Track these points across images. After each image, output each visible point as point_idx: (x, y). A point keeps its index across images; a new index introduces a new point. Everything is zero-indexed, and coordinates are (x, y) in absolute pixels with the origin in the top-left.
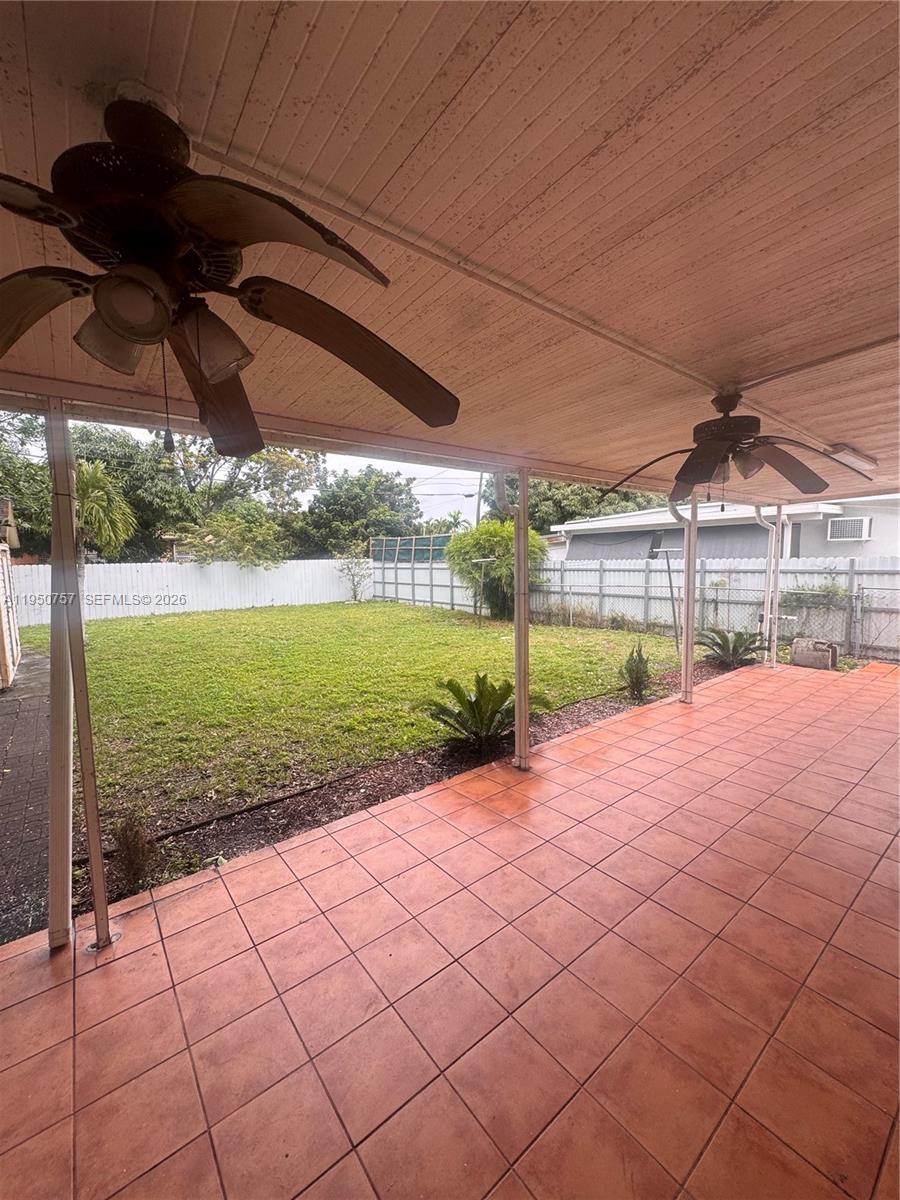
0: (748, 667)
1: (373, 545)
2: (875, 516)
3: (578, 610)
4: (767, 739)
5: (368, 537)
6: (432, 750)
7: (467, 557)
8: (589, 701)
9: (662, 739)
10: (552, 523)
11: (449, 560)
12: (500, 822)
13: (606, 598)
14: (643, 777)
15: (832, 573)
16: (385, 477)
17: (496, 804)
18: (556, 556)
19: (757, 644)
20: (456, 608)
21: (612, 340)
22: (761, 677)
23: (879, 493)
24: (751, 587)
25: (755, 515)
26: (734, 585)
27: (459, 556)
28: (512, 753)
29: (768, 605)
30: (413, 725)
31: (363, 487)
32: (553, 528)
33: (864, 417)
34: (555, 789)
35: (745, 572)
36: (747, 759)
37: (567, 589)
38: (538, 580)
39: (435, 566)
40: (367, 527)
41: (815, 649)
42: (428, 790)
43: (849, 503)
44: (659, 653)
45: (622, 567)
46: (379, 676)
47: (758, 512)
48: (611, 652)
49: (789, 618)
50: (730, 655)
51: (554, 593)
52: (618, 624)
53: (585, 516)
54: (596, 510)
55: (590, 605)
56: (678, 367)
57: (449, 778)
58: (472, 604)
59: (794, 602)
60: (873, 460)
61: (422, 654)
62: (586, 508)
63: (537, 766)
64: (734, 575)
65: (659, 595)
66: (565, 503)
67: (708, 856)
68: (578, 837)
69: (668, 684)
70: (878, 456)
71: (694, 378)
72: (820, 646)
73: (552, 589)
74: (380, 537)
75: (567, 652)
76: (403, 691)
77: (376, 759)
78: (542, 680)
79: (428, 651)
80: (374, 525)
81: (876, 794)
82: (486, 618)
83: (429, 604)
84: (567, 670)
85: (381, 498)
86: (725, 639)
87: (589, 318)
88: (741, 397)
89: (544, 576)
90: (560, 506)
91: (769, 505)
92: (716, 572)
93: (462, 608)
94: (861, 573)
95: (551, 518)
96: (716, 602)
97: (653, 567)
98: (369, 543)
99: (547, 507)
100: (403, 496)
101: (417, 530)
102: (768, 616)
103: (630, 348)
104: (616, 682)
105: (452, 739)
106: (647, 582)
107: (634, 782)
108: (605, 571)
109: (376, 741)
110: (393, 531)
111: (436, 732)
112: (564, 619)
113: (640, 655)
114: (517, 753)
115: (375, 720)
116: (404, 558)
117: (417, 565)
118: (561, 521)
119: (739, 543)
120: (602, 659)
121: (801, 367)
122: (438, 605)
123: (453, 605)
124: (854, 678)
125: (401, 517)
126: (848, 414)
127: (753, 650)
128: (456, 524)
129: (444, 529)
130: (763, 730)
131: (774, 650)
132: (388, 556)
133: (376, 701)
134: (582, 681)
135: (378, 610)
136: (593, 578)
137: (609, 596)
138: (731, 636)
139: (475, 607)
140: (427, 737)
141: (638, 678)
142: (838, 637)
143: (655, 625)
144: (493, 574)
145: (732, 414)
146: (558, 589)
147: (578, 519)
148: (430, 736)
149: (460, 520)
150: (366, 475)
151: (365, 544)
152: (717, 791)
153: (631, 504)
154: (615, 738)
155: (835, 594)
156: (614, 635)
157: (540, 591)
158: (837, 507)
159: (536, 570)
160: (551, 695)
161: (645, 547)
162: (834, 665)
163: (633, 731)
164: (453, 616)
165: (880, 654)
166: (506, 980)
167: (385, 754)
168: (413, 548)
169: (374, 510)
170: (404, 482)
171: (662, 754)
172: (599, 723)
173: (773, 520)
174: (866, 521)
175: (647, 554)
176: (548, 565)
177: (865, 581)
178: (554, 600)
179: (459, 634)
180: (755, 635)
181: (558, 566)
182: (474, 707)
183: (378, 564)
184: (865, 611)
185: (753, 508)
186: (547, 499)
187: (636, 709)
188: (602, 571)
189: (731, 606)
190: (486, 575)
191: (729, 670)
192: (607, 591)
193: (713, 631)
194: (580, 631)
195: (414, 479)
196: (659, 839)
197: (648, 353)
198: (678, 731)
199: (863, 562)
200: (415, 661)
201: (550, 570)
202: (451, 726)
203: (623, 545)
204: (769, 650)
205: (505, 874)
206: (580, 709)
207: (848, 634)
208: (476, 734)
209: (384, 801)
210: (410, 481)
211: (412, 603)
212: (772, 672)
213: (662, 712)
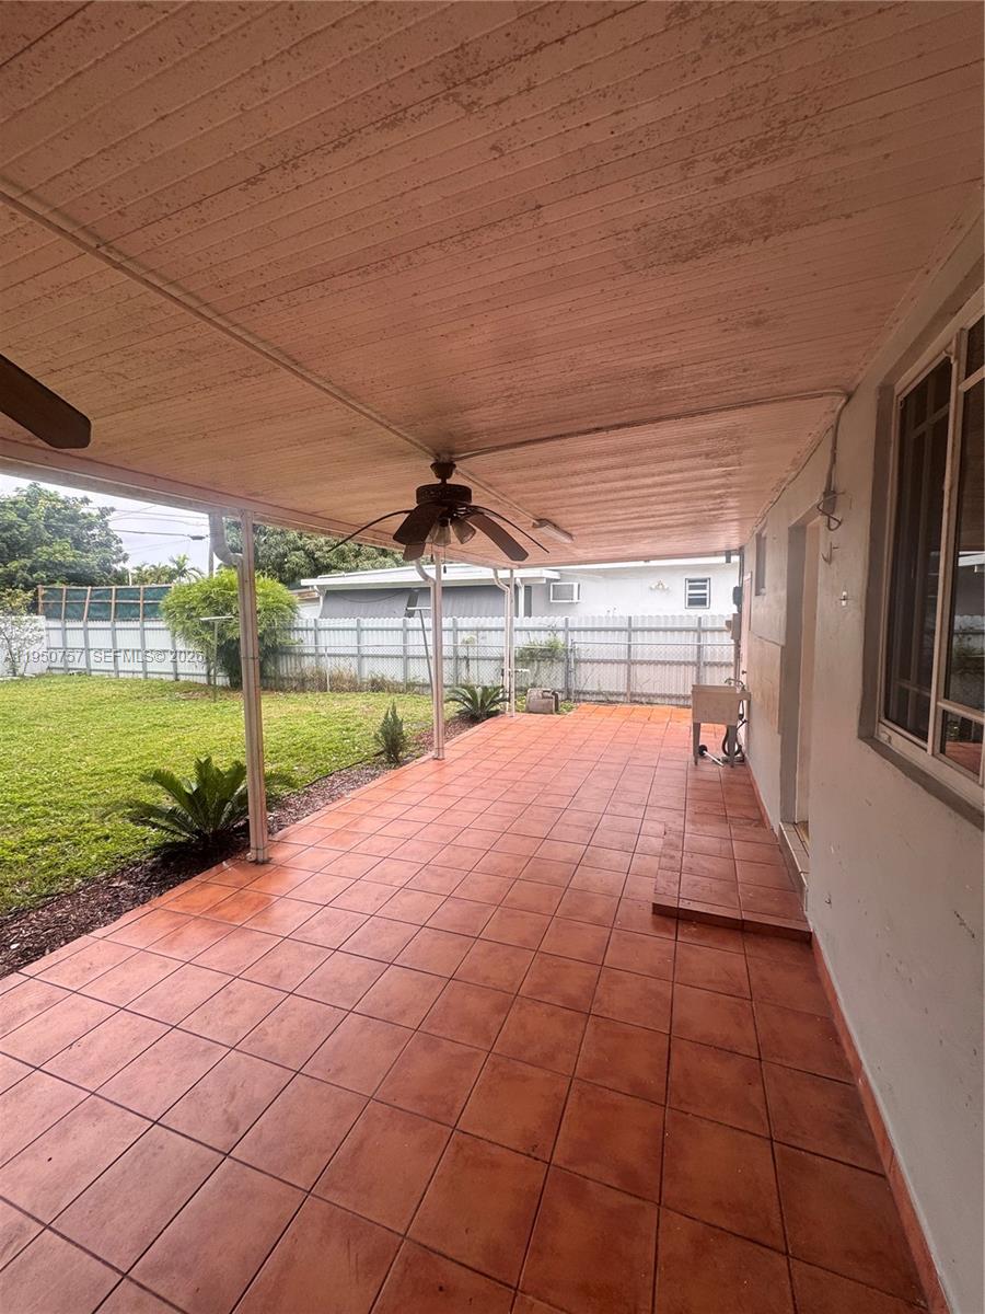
0: (494, 718)
1: (44, 597)
2: (581, 581)
3: (336, 673)
4: (504, 782)
5: (35, 585)
6: (136, 864)
7: (194, 614)
8: (344, 771)
9: (414, 799)
10: (304, 577)
11: (168, 618)
12: (229, 929)
13: (365, 659)
14: (394, 842)
15: (554, 630)
16: (63, 502)
17: (223, 911)
18: (308, 614)
19: (501, 696)
20: (182, 678)
21: (319, 386)
22: (503, 726)
23: (580, 563)
24: (496, 644)
25: (493, 577)
26: (482, 642)
27: (181, 613)
28: (248, 847)
29: (506, 660)
30: (107, 838)
31: (23, 514)
32: (304, 582)
33: (555, 499)
34: (301, 876)
35: (490, 630)
36: (488, 803)
37: (322, 651)
38: (288, 642)
39: (148, 625)
40: (32, 570)
41: (543, 697)
42: (125, 919)
43: (566, 570)
44: (415, 713)
45: (380, 626)
46: (55, 780)
47: (496, 574)
48: (369, 716)
49: (524, 670)
50: (479, 709)
51: (308, 655)
52: (378, 686)
53: (341, 569)
54: (354, 565)
55: (347, 667)
56: (394, 428)
57: (161, 895)
58: (204, 672)
59: (529, 656)
60: (570, 535)
61: (128, 742)
62: (342, 562)
63: (279, 855)
64: (481, 633)
65: (417, 654)
66: (318, 554)
67: (448, 905)
68: (320, 923)
69: (424, 743)
70: (574, 533)
71: (410, 441)
72: (546, 694)
73: (306, 651)
74: (57, 586)
75: (322, 720)
76: (94, 794)
77: (41, 897)
78: (291, 756)
79: (137, 737)
80: (44, 567)
81: (579, 814)
82: (224, 688)
83: (141, 676)
84: (321, 741)
85: (59, 532)
86: (473, 694)
87: (288, 357)
88: (455, 466)
89: (295, 636)
90: (313, 558)
91: (505, 568)
92: (466, 630)
93: (192, 679)
94: (572, 630)
95: (303, 571)
96: (467, 659)
97: (410, 626)
98: (36, 593)
99: (297, 558)
100: (96, 531)
101: (120, 578)
102: (507, 670)
103: (340, 399)
104: (374, 748)
105: (166, 845)
106: (405, 641)
107: (385, 849)
108: (362, 630)
109: (44, 871)
110: (79, 579)
111: (144, 840)
112: (321, 683)
113: (394, 716)
114: (252, 845)
115: (43, 842)
116: (98, 614)
117: (119, 625)
118: (314, 575)
119: (486, 602)
120: (360, 725)
121: (498, 448)
122: (156, 676)
123: (177, 674)
124: (570, 718)
125: (92, 560)
126: (544, 494)
127: (497, 702)
128: (181, 572)
129: (165, 578)
130: (502, 775)
131: (513, 700)
132: (70, 612)
133: (47, 814)
134: (337, 751)
135: (56, 687)
136: (350, 638)
137: (368, 656)
138: (479, 691)
139: (208, 674)
140: (129, 850)
141: (393, 740)
142: (560, 686)
143: (414, 685)
144: (229, 635)
145: (448, 481)
146: (312, 651)
147: (334, 573)
148: (135, 848)
149: (187, 567)
150: (28, 496)
151: (30, 594)
152: (461, 840)
153: (389, 560)
154: (368, 807)
155: (557, 648)
156: (373, 698)
157: (291, 654)
158: (556, 573)
159: (285, 629)
160: (300, 772)
161: (401, 605)
162: (557, 709)
163: (386, 796)
164: (177, 689)
165: (588, 697)
166: (225, 1117)
167: (59, 887)
168: (113, 602)
169: (45, 548)
170: (96, 513)
171: (416, 813)
172: (352, 794)
173: (507, 582)
174: (576, 585)
175: (404, 612)
176: (300, 623)
177: (575, 636)
178: (308, 662)
179: (185, 711)
180: (498, 688)
181: (311, 625)
182: (194, 801)
183: (53, 624)
184: (577, 661)
185: (491, 571)
186: (298, 549)
187: (392, 773)
188: (360, 630)
189: (481, 662)
190: (221, 636)
191: (478, 723)
192: (365, 651)
193: (464, 687)
194: (338, 696)
195: (113, 510)
196: (405, 900)
197: (360, 407)
198: (430, 788)
199: (575, 622)
200: (115, 753)
201: (302, 629)
202: (163, 828)
203: (382, 602)
204: (509, 701)
205: (230, 992)
206: (333, 782)
207: (566, 683)
208: (198, 832)
209: (51, 951)
210: (105, 512)
211: (113, 675)
212: (512, 720)
213: (418, 771)
